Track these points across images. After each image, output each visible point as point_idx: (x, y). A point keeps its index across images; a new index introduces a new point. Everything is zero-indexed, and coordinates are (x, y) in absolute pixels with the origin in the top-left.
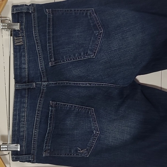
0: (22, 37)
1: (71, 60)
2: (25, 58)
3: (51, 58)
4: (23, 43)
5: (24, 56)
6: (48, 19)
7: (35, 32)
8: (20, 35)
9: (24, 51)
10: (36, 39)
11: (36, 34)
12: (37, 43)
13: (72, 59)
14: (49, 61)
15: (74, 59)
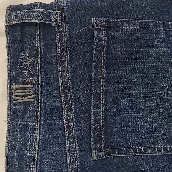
0: (32, 86)
1: (146, 150)
2: (35, 135)
3: (97, 142)
4: (32, 98)
5: (33, 130)
6: (97, 46)
7: (63, 77)
8: (28, 80)
9: (34, 118)
10: (65, 93)
11: (66, 82)
12: (67, 102)
13: (149, 150)
14: (93, 148)
15: (153, 150)
